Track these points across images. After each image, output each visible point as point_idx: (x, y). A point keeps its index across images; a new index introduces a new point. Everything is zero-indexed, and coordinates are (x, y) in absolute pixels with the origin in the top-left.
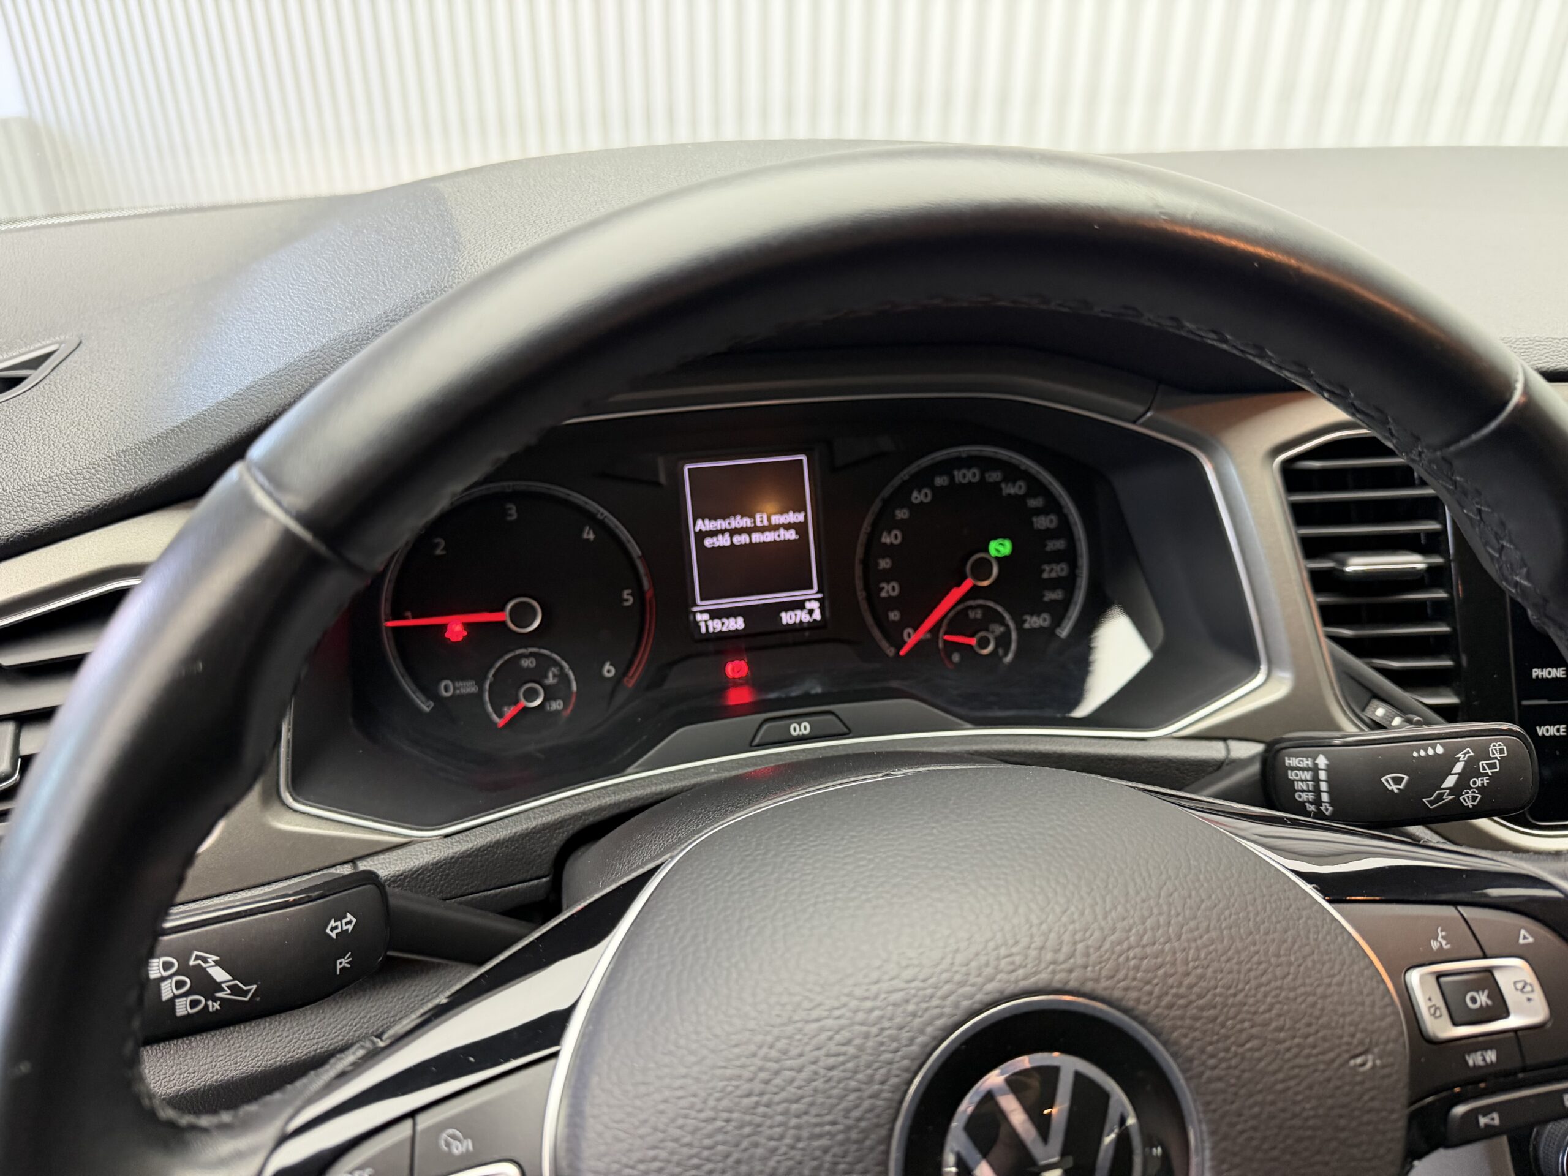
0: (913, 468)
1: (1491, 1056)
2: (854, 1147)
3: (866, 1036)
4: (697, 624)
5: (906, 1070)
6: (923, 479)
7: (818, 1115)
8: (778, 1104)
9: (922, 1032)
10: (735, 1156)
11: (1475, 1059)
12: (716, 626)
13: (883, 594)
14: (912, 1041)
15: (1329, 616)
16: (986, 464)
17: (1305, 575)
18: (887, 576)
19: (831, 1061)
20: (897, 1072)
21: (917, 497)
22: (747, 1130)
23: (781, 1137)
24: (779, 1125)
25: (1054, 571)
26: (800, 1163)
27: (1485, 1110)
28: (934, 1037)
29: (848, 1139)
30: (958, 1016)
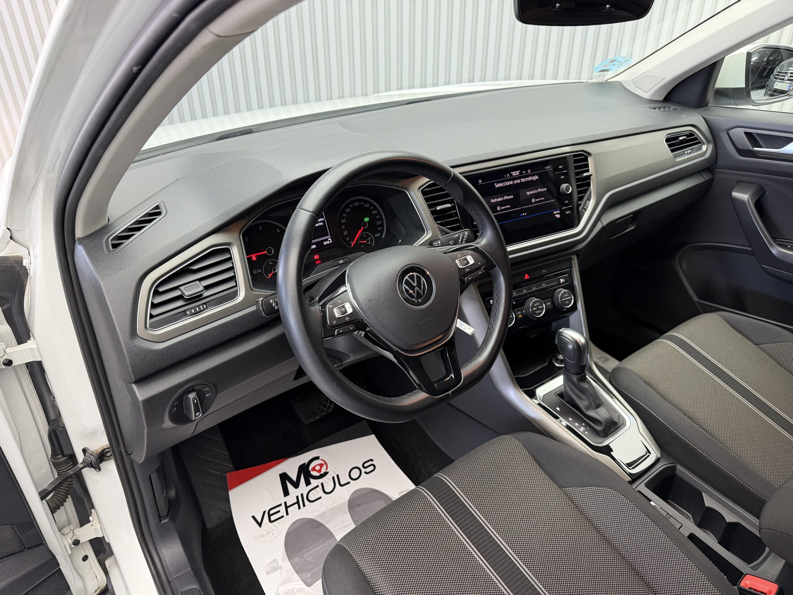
0: (345, 204)
1: (468, 269)
3: (391, 274)
5: (396, 277)
7: (387, 284)
8: (381, 284)
9: (396, 272)
10: (378, 291)
11: (466, 270)
13: (344, 234)
14: (396, 274)
15: (436, 219)
16: (360, 201)
17: (430, 212)
18: (344, 230)
19: (386, 278)
21: (347, 210)
24: (382, 287)
25: (379, 223)
26: (386, 290)
27: (469, 277)
28: (398, 272)
29: (391, 286)
30: (401, 269)
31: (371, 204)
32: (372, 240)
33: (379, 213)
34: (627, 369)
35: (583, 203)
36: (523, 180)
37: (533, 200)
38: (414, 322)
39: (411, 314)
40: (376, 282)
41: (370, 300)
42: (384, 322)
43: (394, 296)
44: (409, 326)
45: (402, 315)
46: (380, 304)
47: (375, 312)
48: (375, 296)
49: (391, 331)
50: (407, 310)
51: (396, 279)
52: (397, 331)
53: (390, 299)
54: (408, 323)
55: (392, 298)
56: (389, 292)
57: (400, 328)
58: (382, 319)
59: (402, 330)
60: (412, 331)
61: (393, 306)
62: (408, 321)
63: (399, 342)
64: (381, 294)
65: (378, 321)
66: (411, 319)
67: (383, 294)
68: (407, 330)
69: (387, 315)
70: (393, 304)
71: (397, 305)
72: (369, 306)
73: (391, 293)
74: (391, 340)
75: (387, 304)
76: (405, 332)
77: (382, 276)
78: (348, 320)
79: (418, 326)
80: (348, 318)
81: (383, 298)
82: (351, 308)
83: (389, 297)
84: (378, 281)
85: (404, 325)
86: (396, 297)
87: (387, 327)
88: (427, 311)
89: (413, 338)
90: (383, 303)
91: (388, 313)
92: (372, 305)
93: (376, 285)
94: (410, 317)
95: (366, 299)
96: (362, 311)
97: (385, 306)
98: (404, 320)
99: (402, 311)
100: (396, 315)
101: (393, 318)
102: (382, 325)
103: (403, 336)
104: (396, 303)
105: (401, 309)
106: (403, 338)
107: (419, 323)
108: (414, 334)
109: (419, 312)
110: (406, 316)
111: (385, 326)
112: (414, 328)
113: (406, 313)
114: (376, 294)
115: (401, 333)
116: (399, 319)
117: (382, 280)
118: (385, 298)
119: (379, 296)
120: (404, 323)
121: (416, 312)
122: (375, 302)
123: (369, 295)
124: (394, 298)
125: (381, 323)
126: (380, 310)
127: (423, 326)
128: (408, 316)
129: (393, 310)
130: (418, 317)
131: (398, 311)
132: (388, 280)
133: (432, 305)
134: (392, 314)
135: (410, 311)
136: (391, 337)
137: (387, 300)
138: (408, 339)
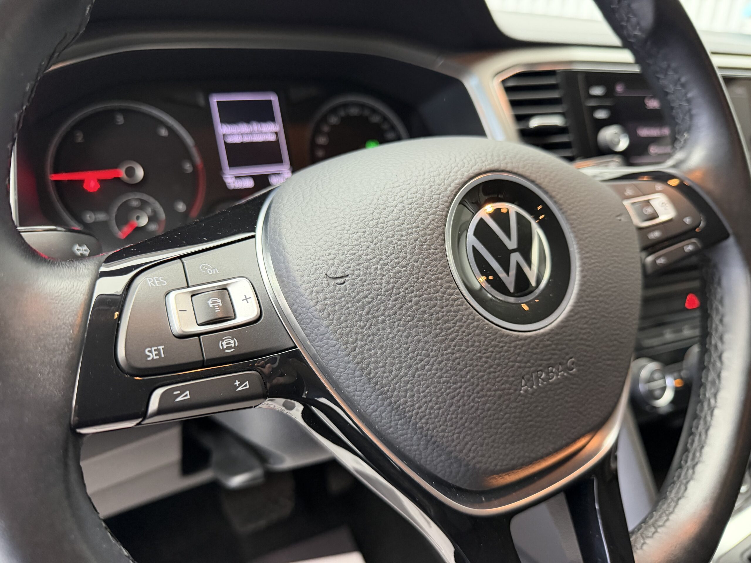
0: (329, 105)
2: (429, 237)
4: (226, 184)
12: (238, 184)
14: (446, 189)
16: (362, 106)
21: (333, 120)
27: (658, 257)
28: (456, 188)
29: (425, 234)
30: (465, 179)
31: (384, 118)
38: (500, 384)
39: (492, 352)
40: (368, 212)
41: (336, 278)
42: (384, 372)
43: (432, 273)
44: (483, 396)
45: (458, 351)
46: (372, 298)
47: (348, 329)
48: (359, 264)
49: (410, 413)
50: (479, 335)
51: (446, 209)
52: (433, 416)
53: (415, 282)
54: (479, 387)
55: (425, 280)
56: (415, 257)
57: (448, 402)
58: (377, 358)
59: (455, 411)
60: (493, 420)
61: (424, 312)
62: (478, 379)
63: (439, 459)
64: (381, 259)
65: (360, 366)
66: (492, 370)
67: (392, 260)
68: (471, 411)
69: (398, 345)
70: (425, 303)
71: (442, 308)
72: (329, 301)
73: (420, 260)
74: (408, 448)
75: (403, 300)
76: (466, 422)
77: (395, 194)
78: (228, 348)
79: (515, 401)
80: (233, 343)
81: (387, 276)
82: (254, 300)
83: (410, 274)
84: (377, 211)
85: (462, 390)
86: (440, 276)
87: (395, 393)
88: (550, 345)
89: (492, 446)
90: (387, 293)
91: (401, 336)
92: (340, 299)
93: (367, 223)
94: (486, 362)
95: (318, 272)
96: (300, 317)
97: (395, 306)
98: (463, 373)
99: (457, 336)
100: (434, 346)
101: (421, 360)
102: (376, 384)
103: (455, 436)
104: (439, 302)
105: (456, 328)
106: (454, 444)
107: (521, 390)
108: (500, 430)
109: (523, 345)
110: (474, 355)
111: (386, 389)
112: (500, 405)
113: (472, 346)
114: (361, 255)
115: (449, 424)
116: (446, 365)
117: (393, 208)
118: (398, 275)
119: (376, 266)
120: (465, 382)
121: (513, 344)
122: (354, 287)
123: (335, 258)
124: (431, 281)
125: (372, 375)
126: (374, 321)
127: (532, 400)
128: (481, 357)
129: (424, 326)
130: (516, 367)
131: (444, 333)
132: (416, 209)
133: (566, 327)
134: (419, 341)
135: (489, 337)
136: (409, 436)
137: (404, 284)
138: (473, 448)
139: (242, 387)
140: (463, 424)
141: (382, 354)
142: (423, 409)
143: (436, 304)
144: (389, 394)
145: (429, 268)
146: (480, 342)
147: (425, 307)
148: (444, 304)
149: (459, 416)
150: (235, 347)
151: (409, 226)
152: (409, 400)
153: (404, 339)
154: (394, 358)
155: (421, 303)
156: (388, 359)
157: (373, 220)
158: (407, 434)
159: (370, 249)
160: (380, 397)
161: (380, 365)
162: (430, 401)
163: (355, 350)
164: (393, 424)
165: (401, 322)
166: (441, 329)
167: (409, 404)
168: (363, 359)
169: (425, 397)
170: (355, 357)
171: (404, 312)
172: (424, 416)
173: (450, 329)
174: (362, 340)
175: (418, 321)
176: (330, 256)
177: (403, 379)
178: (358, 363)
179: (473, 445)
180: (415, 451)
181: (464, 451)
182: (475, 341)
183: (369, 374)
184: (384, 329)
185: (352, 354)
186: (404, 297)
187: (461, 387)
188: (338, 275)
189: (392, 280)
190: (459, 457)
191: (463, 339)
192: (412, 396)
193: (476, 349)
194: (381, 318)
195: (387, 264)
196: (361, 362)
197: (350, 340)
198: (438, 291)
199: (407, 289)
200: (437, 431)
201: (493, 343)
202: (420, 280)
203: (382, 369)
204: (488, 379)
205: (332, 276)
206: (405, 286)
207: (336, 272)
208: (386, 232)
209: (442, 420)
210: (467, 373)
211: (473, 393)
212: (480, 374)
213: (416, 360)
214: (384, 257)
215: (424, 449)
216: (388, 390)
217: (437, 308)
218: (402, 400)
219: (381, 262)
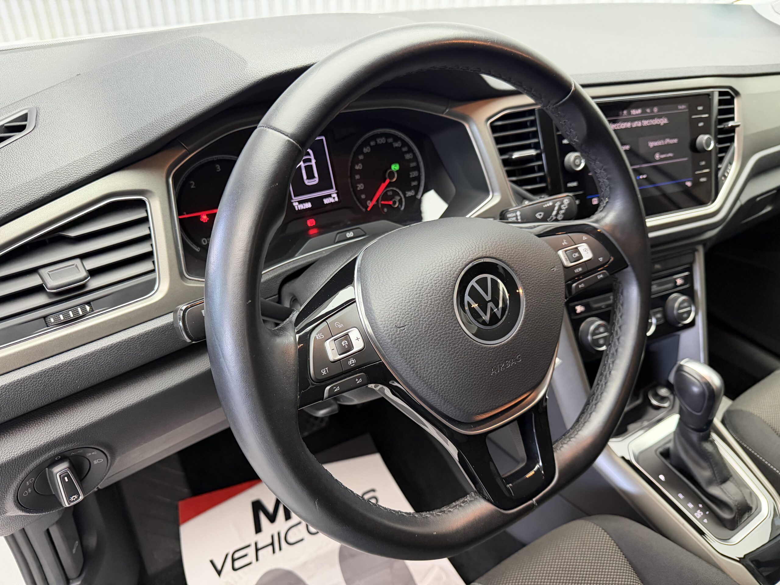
0: (362, 139)
1: (580, 269)
2: (445, 301)
3: (443, 274)
4: (294, 207)
5: (454, 281)
6: (366, 143)
7: (435, 295)
8: (425, 295)
9: (456, 271)
10: (417, 309)
11: (577, 271)
12: (302, 207)
13: (359, 189)
14: (454, 273)
15: (510, 174)
16: (387, 136)
17: (501, 161)
18: (359, 181)
19: (435, 282)
20: (452, 282)
21: (366, 150)
22: (418, 303)
23: (427, 302)
24: (426, 300)
25: (414, 174)
26: (433, 308)
27: (580, 284)
28: (459, 272)
29: (444, 300)
30: (463, 266)
31: (405, 144)
32: (400, 202)
33: (415, 159)
34: (751, 414)
35: (722, 166)
36: (646, 123)
37: (657, 156)
38: (481, 372)
39: (477, 357)
40: (414, 290)
41: (400, 327)
42: (424, 371)
43: (447, 320)
44: (472, 378)
45: (460, 358)
46: (418, 336)
47: (407, 352)
48: (411, 319)
49: (437, 389)
50: (470, 349)
51: (454, 285)
52: (447, 390)
53: (439, 326)
54: (470, 374)
55: (443, 324)
56: (439, 313)
57: (455, 383)
58: (421, 365)
59: (458, 386)
60: (477, 389)
61: (443, 341)
62: (470, 370)
63: (450, 409)
64: (422, 316)
65: (413, 369)
66: (476, 365)
67: (427, 316)
68: (466, 386)
69: (431, 358)
70: (444, 336)
71: (452, 337)
72: (397, 339)
73: (441, 314)
74: (435, 404)
75: (433, 336)
76: (463, 392)
77: (427, 278)
78: (352, 364)
79: (488, 379)
80: (354, 361)
81: (425, 324)
82: (361, 340)
83: (436, 322)
84: (419, 289)
85: (462, 377)
86: (451, 321)
87: (430, 381)
88: (507, 350)
89: (477, 402)
90: (425, 333)
91: (432, 353)
92: (403, 337)
93: (414, 296)
94: (474, 362)
95: (392, 324)
96: (383, 347)
97: (429, 339)
98: (462, 368)
99: (460, 350)
100: (448, 357)
101: (442, 364)
102: (420, 377)
103: (458, 398)
104: (450, 335)
105: (459, 347)
106: (457, 402)
107: (491, 373)
108: (480, 394)
109: (493, 351)
110: (468, 359)
111: (425, 379)
112: (480, 382)
113: (467, 355)
114: (412, 314)
115: (455, 393)
116: (454, 365)
117: (427, 287)
118: (430, 323)
119: (419, 319)
120: (463, 373)
121: (487, 352)
122: (409, 331)
123: (399, 317)
124: (447, 324)
125: (419, 373)
126: (419, 347)
127: (497, 378)
128: (471, 360)
129: (443, 348)
130: (489, 363)
131: (453, 350)
132: (439, 286)
133: (516, 339)
134: (441, 355)
135: (476, 349)
136: (436, 399)
137: (433, 327)
138: (467, 403)
139: (359, 381)
140: (462, 392)
141: (423, 363)
142: (443, 387)
143: (449, 336)
144: (427, 381)
145: (445, 318)
146: (471, 353)
147: (444, 338)
148: (453, 335)
149: (460, 389)
150: (355, 363)
151: (436, 296)
152: (436, 383)
153: (433, 355)
154: (429, 364)
155: (442, 336)
156: (426, 365)
157: (417, 294)
158: (435, 398)
159: (416, 310)
160: (422, 383)
161: (422, 368)
162: (446, 383)
163: (410, 362)
164: (428, 394)
165: (432, 347)
166: (452, 348)
167: (436, 385)
168: (414, 365)
169: (444, 381)
170: (410, 365)
171: (434, 341)
172: (443, 390)
173: (456, 347)
174: (413, 357)
175: (440, 345)
176: (397, 316)
177: (433, 374)
178: (412, 368)
179: (467, 402)
180: (439, 406)
181: (463, 405)
182: (468, 352)
183: (417, 372)
184: (424, 351)
185: (409, 364)
186: (433, 334)
187: (461, 375)
188: (401, 325)
189: (428, 326)
190: (460, 408)
191: (462, 352)
192: (438, 381)
193: (469, 356)
194: (422, 346)
195: (425, 318)
196: (413, 367)
197: (408, 357)
198: (450, 329)
199: (435, 330)
200: (450, 397)
201: (477, 352)
202: (441, 325)
203: (423, 370)
204: (475, 370)
205: (398, 326)
206: (434, 329)
207: (400, 324)
208: (424, 301)
209: (452, 391)
210: (465, 368)
211: (467, 378)
212: (471, 368)
213: (439, 364)
214: (423, 314)
215: (443, 405)
216: (426, 380)
217: (450, 338)
218: (433, 384)
219: (422, 317)
